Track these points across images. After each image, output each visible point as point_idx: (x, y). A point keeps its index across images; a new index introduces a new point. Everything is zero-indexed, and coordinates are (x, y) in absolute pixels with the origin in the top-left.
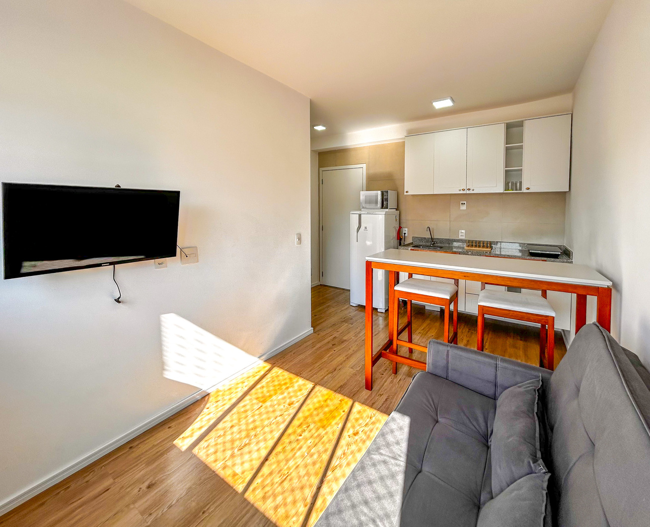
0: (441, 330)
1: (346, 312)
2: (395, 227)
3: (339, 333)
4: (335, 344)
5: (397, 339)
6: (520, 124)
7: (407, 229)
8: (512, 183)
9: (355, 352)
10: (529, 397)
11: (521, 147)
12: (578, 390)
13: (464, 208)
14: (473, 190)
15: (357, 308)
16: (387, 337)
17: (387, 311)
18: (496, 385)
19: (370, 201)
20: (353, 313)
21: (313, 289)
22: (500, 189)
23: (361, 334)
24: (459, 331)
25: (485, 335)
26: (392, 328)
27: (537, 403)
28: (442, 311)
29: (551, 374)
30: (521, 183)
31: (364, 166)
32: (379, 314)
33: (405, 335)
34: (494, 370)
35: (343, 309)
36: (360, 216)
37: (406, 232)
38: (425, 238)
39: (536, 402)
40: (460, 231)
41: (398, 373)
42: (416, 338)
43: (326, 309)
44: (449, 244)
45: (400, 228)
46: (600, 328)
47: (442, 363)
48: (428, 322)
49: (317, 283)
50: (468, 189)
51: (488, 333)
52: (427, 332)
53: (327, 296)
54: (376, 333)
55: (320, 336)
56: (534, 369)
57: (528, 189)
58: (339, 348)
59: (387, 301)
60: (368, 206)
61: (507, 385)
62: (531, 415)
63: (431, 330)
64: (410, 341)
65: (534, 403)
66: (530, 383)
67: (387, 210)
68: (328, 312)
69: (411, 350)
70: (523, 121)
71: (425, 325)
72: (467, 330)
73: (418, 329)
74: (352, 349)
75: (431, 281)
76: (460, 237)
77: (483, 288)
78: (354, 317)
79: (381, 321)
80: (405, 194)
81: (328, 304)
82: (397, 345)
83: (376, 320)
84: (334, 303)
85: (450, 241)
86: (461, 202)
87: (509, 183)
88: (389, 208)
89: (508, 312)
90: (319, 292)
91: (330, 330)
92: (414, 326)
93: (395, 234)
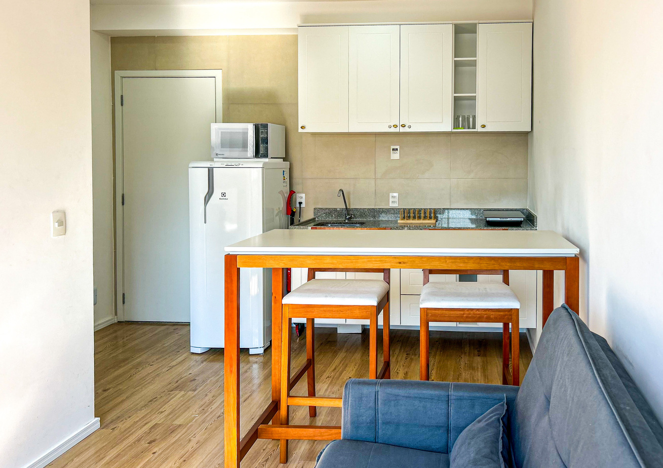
0: (365, 364)
1: (180, 369)
2: (281, 192)
3: (166, 413)
4: (154, 441)
5: (288, 396)
6: (472, 29)
7: (303, 195)
8: (464, 117)
9: (201, 444)
10: (491, 432)
11: (474, 64)
12: (548, 401)
13: (396, 156)
14: (410, 127)
15: (205, 357)
16: (268, 399)
17: (268, 349)
18: (448, 431)
19: (231, 143)
20: (195, 367)
21: (100, 334)
22: (446, 125)
23: (214, 407)
24: (393, 360)
25: (431, 359)
26: (277, 377)
27: (502, 438)
28: (365, 331)
29: (517, 390)
30: (474, 117)
31: (219, 74)
32: (251, 359)
33: (302, 386)
34: (444, 406)
35: (174, 363)
36: (210, 171)
37: (303, 201)
38: (335, 210)
39: (501, 436)
40: (391, 195)
41: (290, 460)
42: (321, 387)
43: (133, 371)
44: (375, 217)
45: (292, 193)
46: (570, 310)
47: (367, 416)
48: (341, 355)
49: (108, 319)
50: (403, 126)
51: (435, 355)
52: (341, 374)
53: (133, 344)
54: (246, 396)
55: (116, 432)
56: (496, 389)
57: (484, 126)
58: (163, 445)
59: (268, 331)
60: (227, 153)
61: (462, 424)
62: (496, 458)
63: (347, 369)
64: (312, 394)
65: (498, 440)
66: (492, 412)
67: (266, 160)
68: (137, 377)
69: (313, 411)
70: (475, 25)
71: (337, 361)
72: (405, 355)
73: (325, 371)
74: (194, 441)
75: (346, 280)
76: (391, 205)
77: (426, 281)
78: (198, 375)
79: (255, 371)
80: (300, 130)
81: (138, 360)
82: (288, 406)
83: (246, 372)
84: (153, 354)
85: (376, 212)
86: (392, 147)
87: (458, 117)
88: (270, 155)
89: (462, 312)
90: (116, 337)
91: (141, 414)
92: (318, 367)
93: (282, 205)
